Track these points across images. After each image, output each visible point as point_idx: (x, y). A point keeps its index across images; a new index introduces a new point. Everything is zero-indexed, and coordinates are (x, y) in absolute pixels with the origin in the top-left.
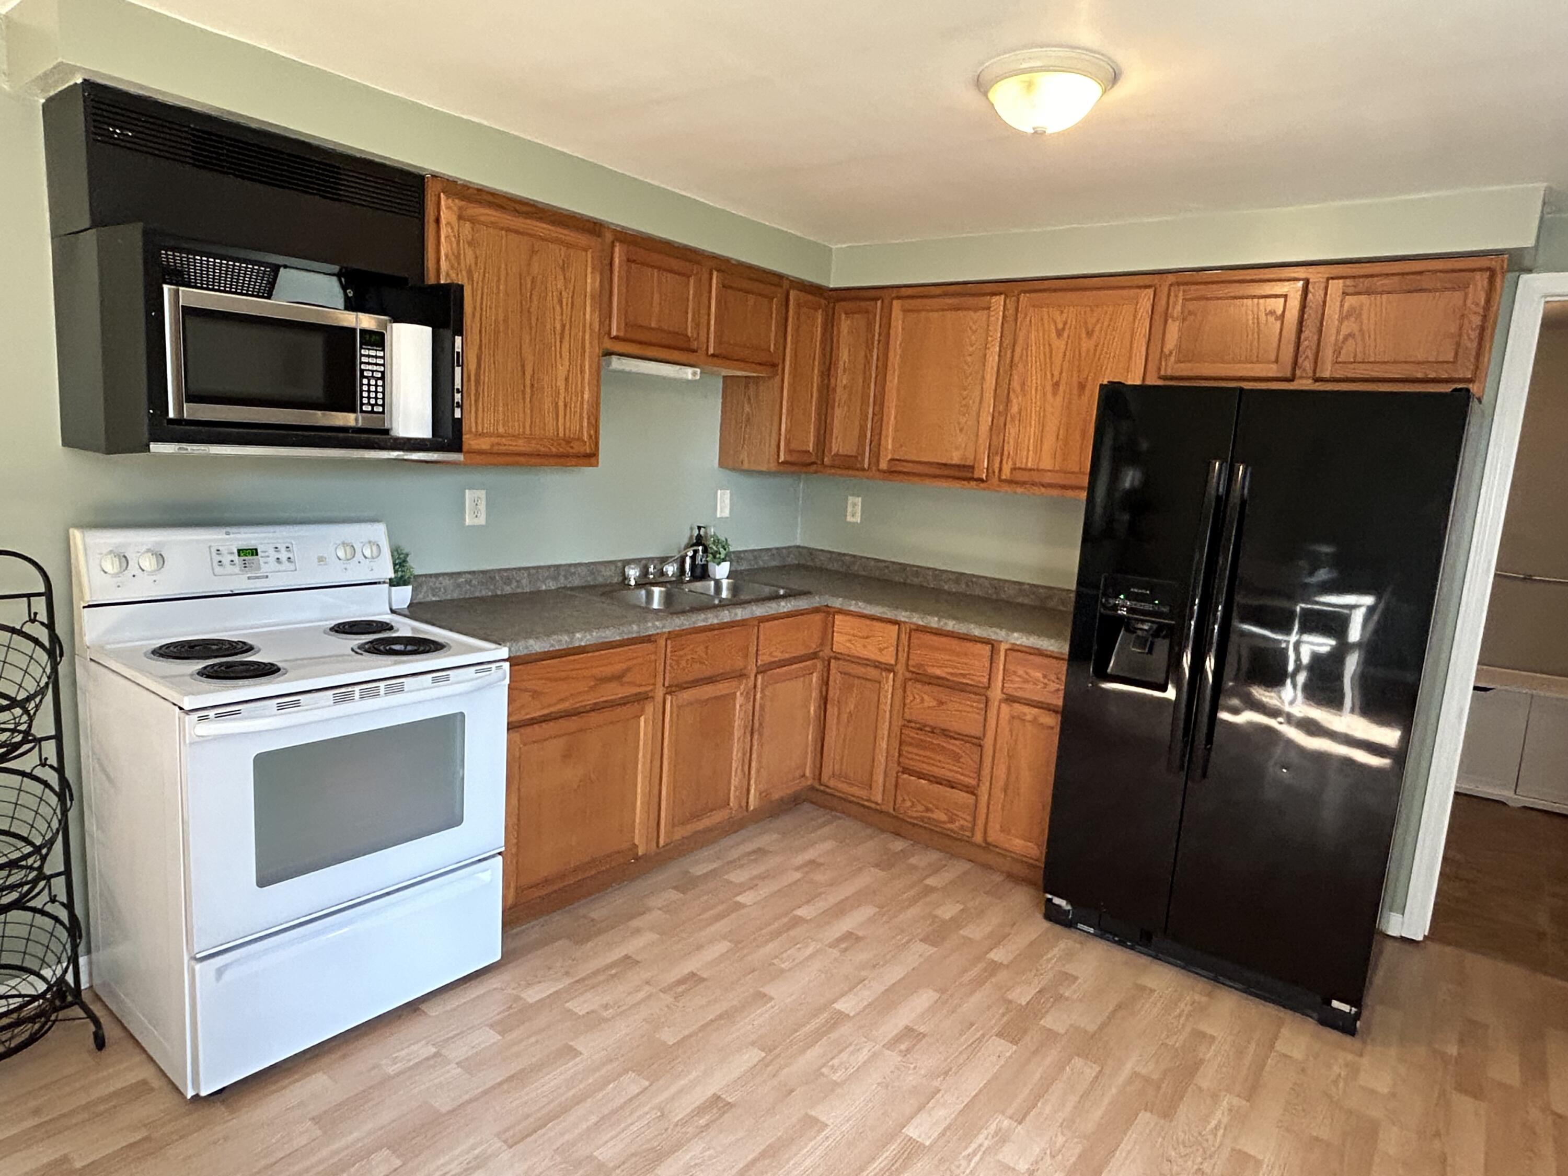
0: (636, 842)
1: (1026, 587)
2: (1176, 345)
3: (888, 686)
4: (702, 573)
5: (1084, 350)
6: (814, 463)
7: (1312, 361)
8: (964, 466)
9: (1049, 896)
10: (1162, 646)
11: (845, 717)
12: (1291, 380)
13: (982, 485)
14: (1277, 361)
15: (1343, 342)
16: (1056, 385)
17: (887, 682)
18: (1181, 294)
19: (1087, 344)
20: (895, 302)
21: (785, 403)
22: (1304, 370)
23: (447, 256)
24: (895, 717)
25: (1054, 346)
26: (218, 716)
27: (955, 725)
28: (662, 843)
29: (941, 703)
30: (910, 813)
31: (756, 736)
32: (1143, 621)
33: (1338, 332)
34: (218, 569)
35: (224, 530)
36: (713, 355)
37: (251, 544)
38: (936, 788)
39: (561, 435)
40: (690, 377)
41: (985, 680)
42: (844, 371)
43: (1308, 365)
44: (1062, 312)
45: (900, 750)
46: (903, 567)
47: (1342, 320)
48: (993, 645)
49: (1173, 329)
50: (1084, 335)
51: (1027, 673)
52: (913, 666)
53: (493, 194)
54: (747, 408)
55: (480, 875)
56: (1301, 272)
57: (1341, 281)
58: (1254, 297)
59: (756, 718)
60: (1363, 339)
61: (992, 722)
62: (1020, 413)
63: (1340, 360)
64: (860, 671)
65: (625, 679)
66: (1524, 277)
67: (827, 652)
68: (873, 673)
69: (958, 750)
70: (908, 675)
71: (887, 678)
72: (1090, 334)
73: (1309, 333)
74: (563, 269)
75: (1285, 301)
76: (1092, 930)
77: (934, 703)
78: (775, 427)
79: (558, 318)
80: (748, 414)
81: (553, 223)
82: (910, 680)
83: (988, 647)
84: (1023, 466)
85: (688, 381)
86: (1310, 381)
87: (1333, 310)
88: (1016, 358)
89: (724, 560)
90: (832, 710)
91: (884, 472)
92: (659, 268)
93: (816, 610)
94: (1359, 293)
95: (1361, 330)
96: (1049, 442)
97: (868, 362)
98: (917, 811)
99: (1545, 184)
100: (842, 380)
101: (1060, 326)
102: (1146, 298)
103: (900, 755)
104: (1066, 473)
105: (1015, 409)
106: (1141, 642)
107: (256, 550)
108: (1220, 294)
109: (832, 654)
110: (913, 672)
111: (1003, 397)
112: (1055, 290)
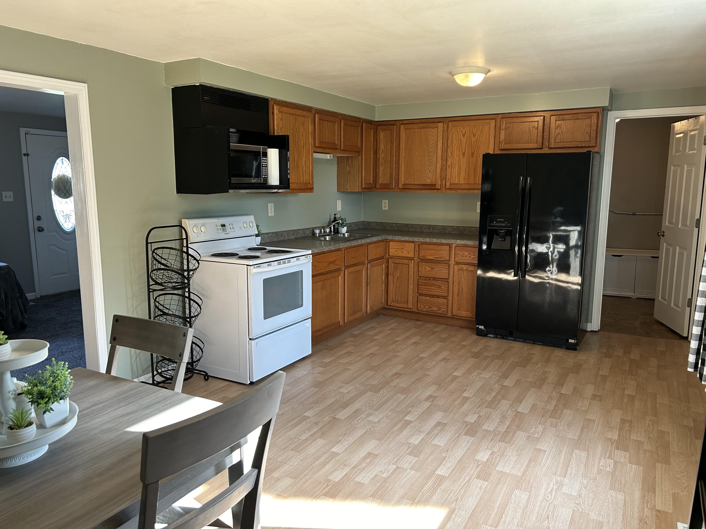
0: (340, 320)
1: (455, 227)
2: (504, 139)
3: (412, 265)
4: (337, 231)
5: (473, 141)
6: (373, 188)
7: (548, 142)
8: (432, 184)
9: (478, 326)
10: (508, 238)
11: (396, 278)
12: (542, 148)
13: (439, 191)
14: (537, 143)
15: (557, 136)
16: (464, 154)
17: (411, 264)
18: (504, 121)
19: (473, 139)
20: (401, 126)
21: (363, 165)
22: (546, 145)
23: (276, 125)
24: (415, 276)
25: (462, 141)
26: (257, 267)
27: (438, 276)
28: (346, 322)
29: (432, 269)
30: (423, 310)
31: (369, 286)
32: (502, 230)
33: (555, 132)
34: (218, 232)
35: (217, 219)
36: (343, 150)
37: (223, 223)
38: (433, 299)
39: (305, 182)
40: (329, 158)
41: (448, 258)
42: (383, 151)
43: (546, 143)
44: (464, 128)
45: (418, 287)
46: (407, 225)
47: (556, 129)
48: (450, 245)
49: (503, 132)
50: (472, 137)
51: (463, 254)
52: (421, 257)
53: (285, 102)
54: (348, 168)
55: (306, 324)
56: (542, 114)
57: (554, 117)
58: (528, 122)
59: (368, 279)
60: (563, 135)
61: (451, 272)
62: (451, 164)
63: (556, 141)
64: (401, 261)
65: (335, 263)
66: (609, 112)
67: (387, 256)
68: (406, 262)
69: (440, 284)
70: (419, 260)
71: (411, 262)
72: (474, 136)
73: (546, 133)
74: (303, 125)
75: (538, 123)
76: (492, 336)
77: (430, 269)
78: (360, 175)
79: (302, 142)
80: (348, 170)
81: (299, 109)
82: (420, 262)
83: (448, 247)
84: (454, 183)
85: (328, 159)
86: (547, 149)
87: (553, 126)
88: (449, 145)
89: (345, 226)
90: (390, 277)
91: (401, 189)
92: (328, 121)
93: (382, 241)
94: (561, 120)
95: (562, 132)
96: (462, 174)
97: (392, 148)
98: (426, 309)
99: (610, 87)
100: (381, 155)
101: (464, 133)
102: (493, 123)
103: (418, 290)
104: (469, 184)
105: (449, 163)
106: (502, 237)
107: (225, 225)
108: (517, 121)
109: (389, 257)
110: (421, 259)
111: (445, 159)
112: (461, 121)
